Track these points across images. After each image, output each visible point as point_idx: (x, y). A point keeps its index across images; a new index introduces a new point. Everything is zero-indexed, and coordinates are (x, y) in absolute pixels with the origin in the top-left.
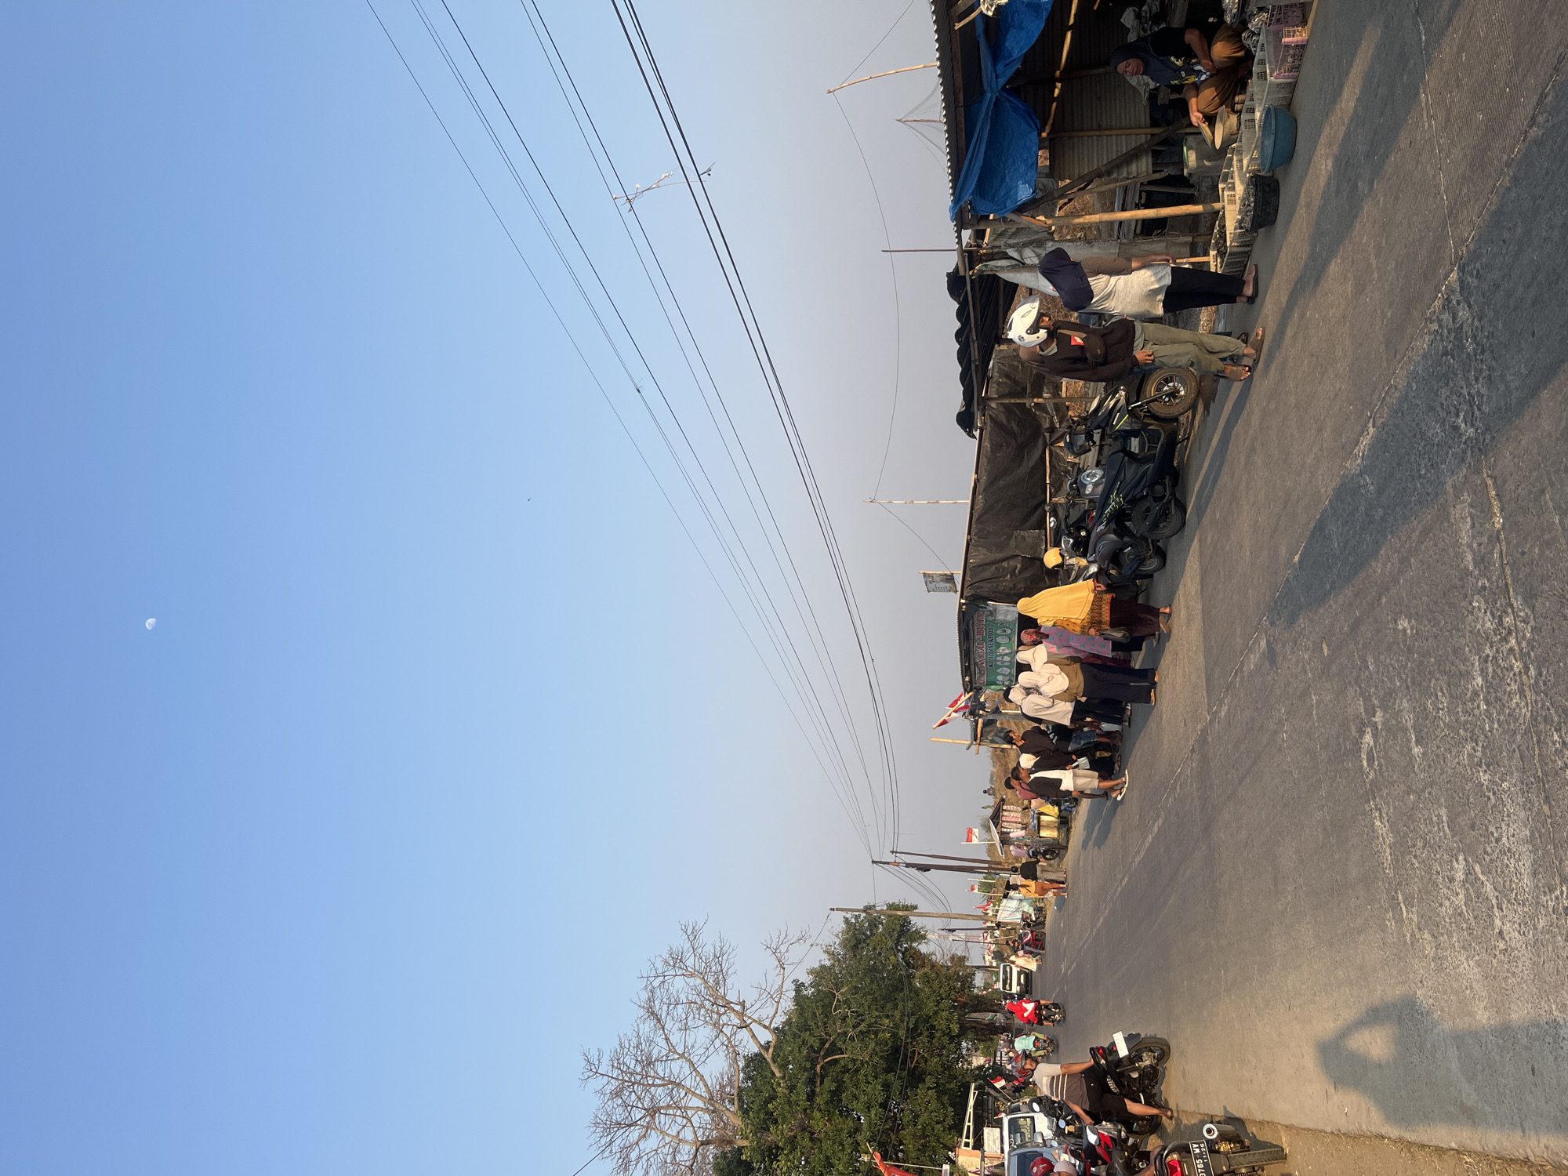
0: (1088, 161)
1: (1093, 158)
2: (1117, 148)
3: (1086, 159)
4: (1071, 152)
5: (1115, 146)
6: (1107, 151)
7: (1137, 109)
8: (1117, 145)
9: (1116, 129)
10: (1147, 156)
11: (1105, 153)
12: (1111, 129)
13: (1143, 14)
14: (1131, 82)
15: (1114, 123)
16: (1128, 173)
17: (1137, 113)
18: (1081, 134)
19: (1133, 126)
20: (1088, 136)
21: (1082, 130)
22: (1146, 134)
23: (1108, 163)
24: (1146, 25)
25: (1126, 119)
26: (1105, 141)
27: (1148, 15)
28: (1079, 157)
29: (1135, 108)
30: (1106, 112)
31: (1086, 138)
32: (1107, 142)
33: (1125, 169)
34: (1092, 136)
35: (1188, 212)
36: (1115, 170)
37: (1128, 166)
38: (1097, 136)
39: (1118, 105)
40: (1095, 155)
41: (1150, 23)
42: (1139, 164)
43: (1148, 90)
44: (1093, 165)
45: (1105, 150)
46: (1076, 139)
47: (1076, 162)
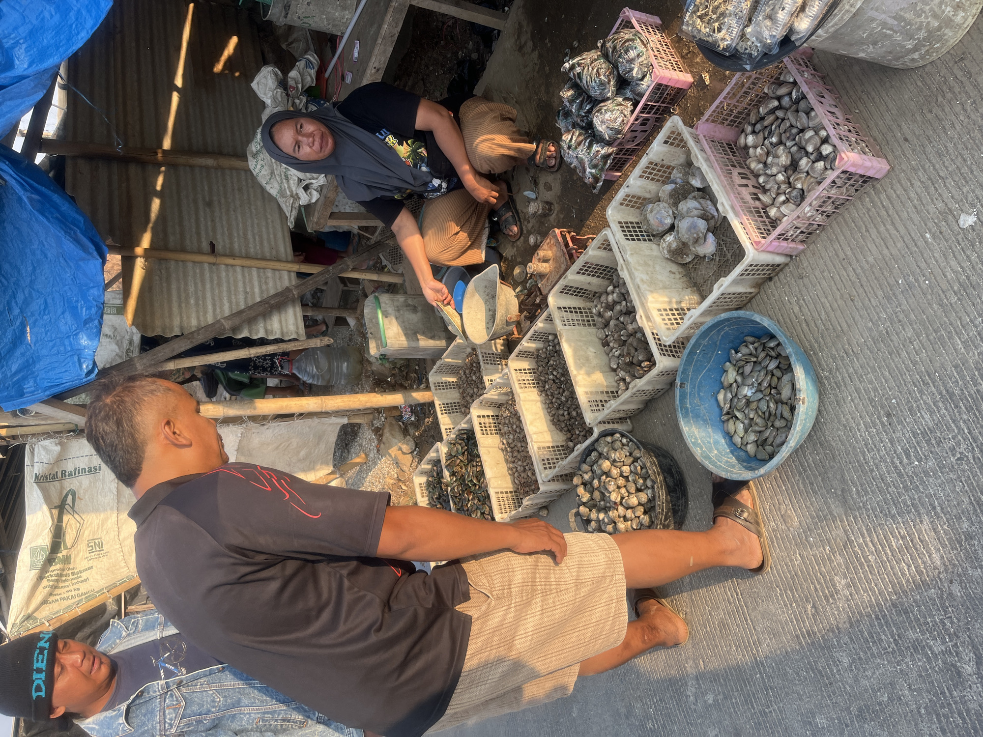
0: (197, 304)
1: (204, 298)
2: (245, 287)
3: (192, 301)
4: (164, 285)
5: (240, 284)
6: (229, 291)
7: (271, 230)
8: (244, 283)
9: (241, 257)
10: (294, 306)
11: (225, 294)
12: (232, 255)
13: (291, 83)
14: (268, 188)
15: (236, 246)
16: (266, 331)
17: (272, 236)
18: (182, 256)
19: (268, 255)
20: (194, 262)
21: (183, 250)
22: (289, 271)
23: (233, 316)
24: (297, 101)
25: (255, 242)
26: (224, 274)
27: (300, 86)
28: (179, 297)
29: (267, 228)
30: (222, 226)
31: (190, 265)
32: (227, 275)
33: (262, 325)
34: (201, 263)
35: (368, 405)
36: (245, 326)
37: (265, 320)
38: (210, 264)
39: (240, 219)
40: (208, 295)
41: (304, 99)
42: (283, 319)
43: (297, 205)
44: (205, 313)
45: (225, 289)
46: (173, 263)
47: (175, 304)
